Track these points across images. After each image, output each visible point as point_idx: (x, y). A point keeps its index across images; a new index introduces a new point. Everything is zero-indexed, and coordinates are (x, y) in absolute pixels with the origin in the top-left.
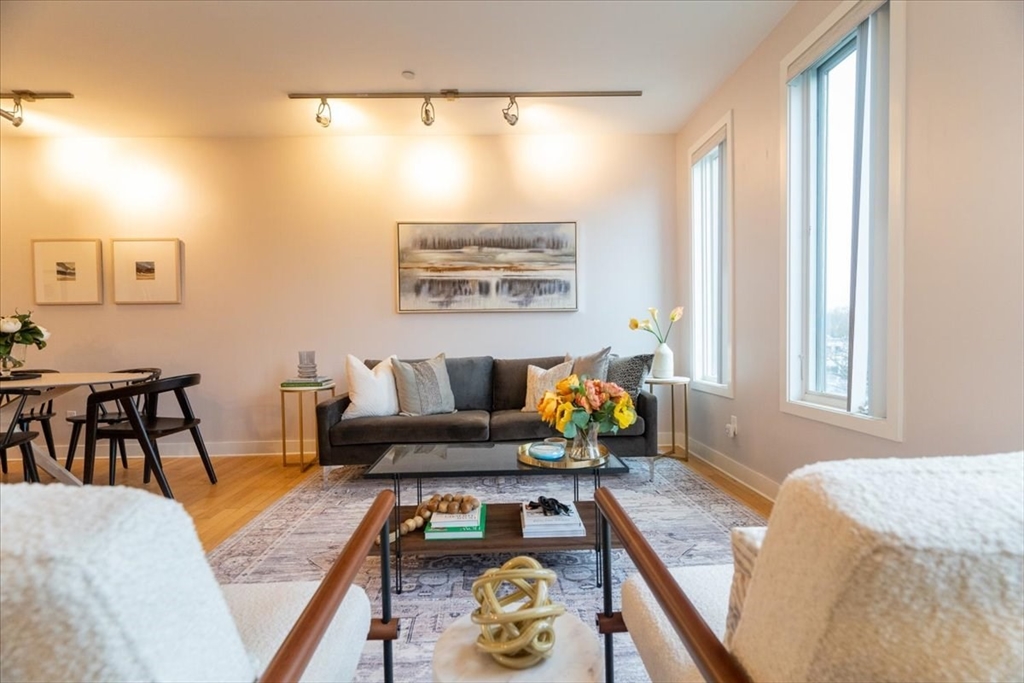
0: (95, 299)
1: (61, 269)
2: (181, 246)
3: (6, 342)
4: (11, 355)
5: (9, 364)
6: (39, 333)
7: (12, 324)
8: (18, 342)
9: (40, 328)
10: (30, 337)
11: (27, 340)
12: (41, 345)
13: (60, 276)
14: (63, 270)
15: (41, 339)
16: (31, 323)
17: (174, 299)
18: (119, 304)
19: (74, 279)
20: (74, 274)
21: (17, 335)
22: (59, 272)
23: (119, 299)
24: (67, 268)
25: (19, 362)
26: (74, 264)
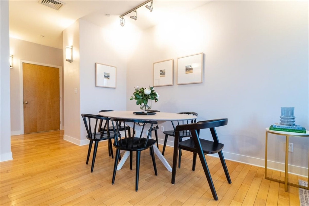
0: (171, 83)
1: (161, 73)
2: (204, 55)
3: (146, 99)
4: (147, 104)
5: (147, 108)
6: (156, 95)
7: (148, 90)
8: (150, 99)
9: (156, 93)
10: (153, 97)
11: (153, 98)
12: (156, 100)
13: (161, 75)
14: (162, 73)
15: (157, 98)
16: (154, 91)
17: (200, 81)
18: (178, 85)
19: (165, 76)
20: (165, 74)
21: (150, 95)
22: (161, 74)
23: (179, 83)
24: (163, 72)
25: (150, 107)
26: (165, 70)
